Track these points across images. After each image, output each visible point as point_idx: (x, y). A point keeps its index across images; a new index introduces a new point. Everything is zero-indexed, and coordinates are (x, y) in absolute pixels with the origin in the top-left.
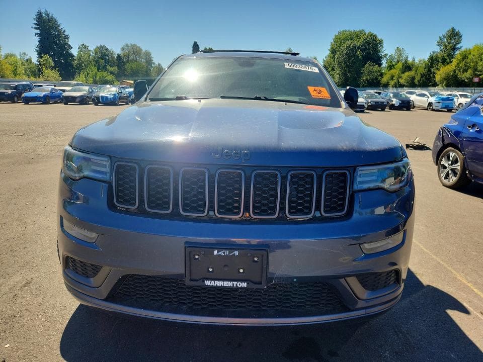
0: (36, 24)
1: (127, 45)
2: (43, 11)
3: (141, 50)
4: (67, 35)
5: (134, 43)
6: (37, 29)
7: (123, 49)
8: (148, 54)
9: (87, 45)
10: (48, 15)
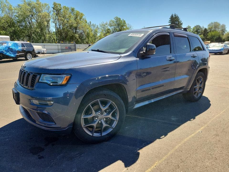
0: (170, 20)
1: (212, 23)
2: (174, 14)
3: (219, 24)
4: (182, 23)
5: (216, 22)
6: (170, 22)
7: (209, 25)
8: (224, 26)
9: (190, 26)
10: (175, 15)
